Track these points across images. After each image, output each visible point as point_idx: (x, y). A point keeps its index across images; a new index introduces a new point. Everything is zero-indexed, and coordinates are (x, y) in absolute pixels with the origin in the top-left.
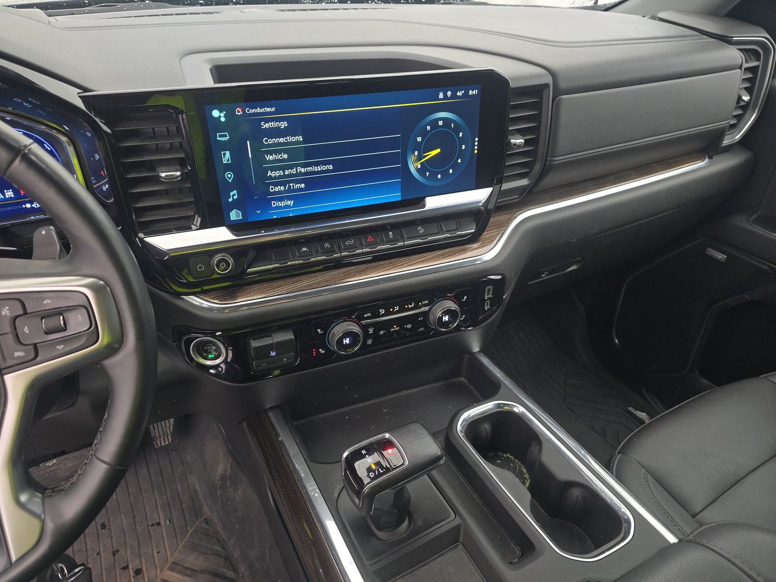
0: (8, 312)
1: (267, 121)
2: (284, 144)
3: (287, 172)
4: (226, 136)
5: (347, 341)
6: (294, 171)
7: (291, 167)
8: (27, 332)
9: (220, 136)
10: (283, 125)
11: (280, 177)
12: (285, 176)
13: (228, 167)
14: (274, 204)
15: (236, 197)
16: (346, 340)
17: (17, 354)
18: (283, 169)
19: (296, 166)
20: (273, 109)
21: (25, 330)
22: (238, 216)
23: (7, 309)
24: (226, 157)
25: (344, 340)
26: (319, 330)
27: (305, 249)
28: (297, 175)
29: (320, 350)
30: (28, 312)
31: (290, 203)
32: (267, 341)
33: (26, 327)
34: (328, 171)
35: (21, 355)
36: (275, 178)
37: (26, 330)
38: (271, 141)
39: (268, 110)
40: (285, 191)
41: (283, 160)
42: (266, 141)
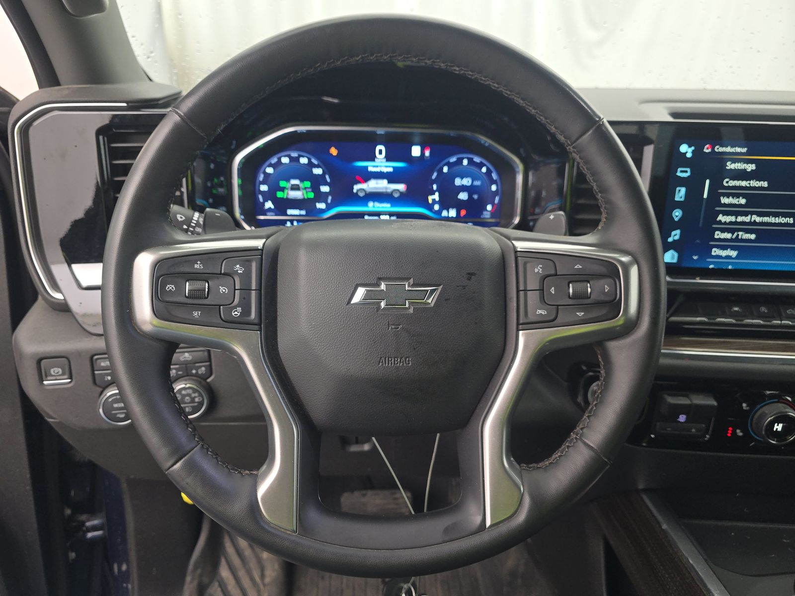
0: (541, 270)
1: (734, 161)
2: (746, 188)
3: (740, 219)
4: (686, 172)
5: (779, 427)
6: (747, 219)
7: (745, 214)
8: (553, 293)
9: (682, 172)
10: (751, 167)
11: (731, 223)
12: (736, 223)
13: (679, 205)
14: (715, 252)
15: (677, 238)
16: (778, 425)
17: (540, 312)
18: (737, 214)
19: (752, 213)
20: (744, 150)
21: (551, 290)
22: (673, 258)
23: (540, 267)
24: (681, 194)
25: (776, 424)
26: (744, 405)
27: (736, 309)
28: (750, 223)
29: (738, 431)
30: (558, 274)
31: (734, 254)
32: (683, 401)
33: (553, 288)
34: (787, 224)
35: (543, 313)
36: (725, 223)
37: (553, 290)
38: (733, 183)
39: (739, 150)
40: (731, 240)
41: (740, 206)
42: (727, 182)
